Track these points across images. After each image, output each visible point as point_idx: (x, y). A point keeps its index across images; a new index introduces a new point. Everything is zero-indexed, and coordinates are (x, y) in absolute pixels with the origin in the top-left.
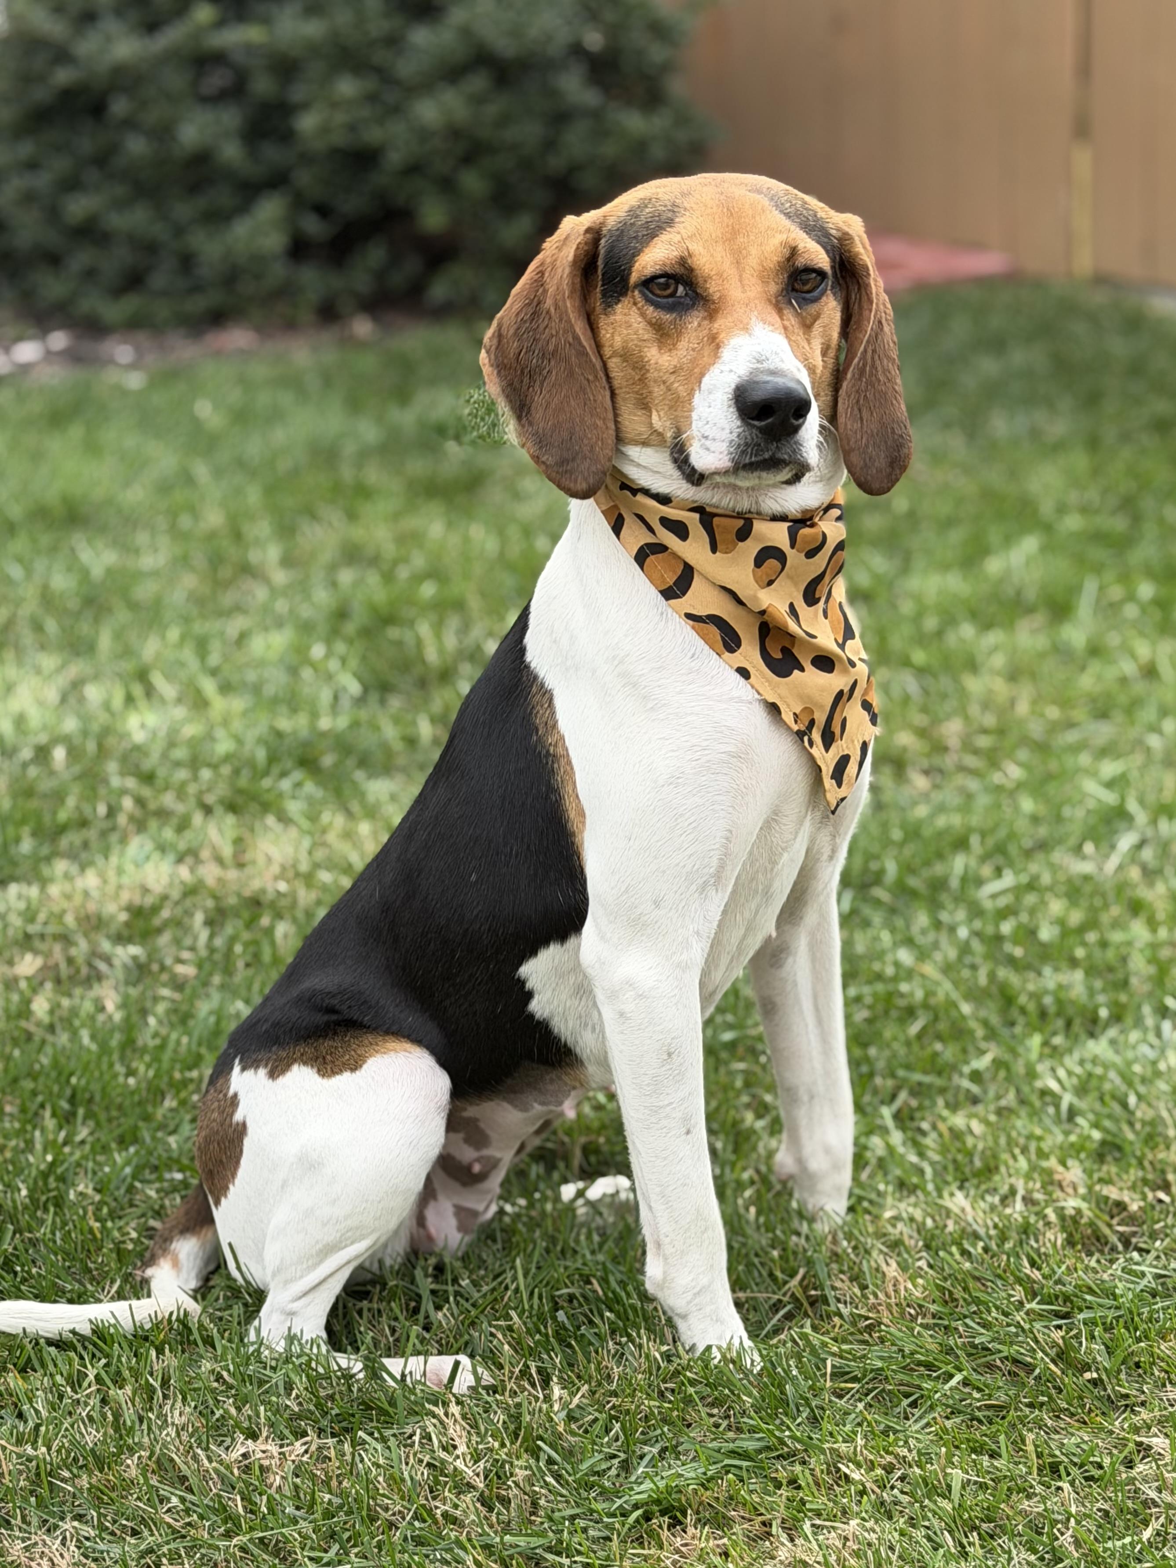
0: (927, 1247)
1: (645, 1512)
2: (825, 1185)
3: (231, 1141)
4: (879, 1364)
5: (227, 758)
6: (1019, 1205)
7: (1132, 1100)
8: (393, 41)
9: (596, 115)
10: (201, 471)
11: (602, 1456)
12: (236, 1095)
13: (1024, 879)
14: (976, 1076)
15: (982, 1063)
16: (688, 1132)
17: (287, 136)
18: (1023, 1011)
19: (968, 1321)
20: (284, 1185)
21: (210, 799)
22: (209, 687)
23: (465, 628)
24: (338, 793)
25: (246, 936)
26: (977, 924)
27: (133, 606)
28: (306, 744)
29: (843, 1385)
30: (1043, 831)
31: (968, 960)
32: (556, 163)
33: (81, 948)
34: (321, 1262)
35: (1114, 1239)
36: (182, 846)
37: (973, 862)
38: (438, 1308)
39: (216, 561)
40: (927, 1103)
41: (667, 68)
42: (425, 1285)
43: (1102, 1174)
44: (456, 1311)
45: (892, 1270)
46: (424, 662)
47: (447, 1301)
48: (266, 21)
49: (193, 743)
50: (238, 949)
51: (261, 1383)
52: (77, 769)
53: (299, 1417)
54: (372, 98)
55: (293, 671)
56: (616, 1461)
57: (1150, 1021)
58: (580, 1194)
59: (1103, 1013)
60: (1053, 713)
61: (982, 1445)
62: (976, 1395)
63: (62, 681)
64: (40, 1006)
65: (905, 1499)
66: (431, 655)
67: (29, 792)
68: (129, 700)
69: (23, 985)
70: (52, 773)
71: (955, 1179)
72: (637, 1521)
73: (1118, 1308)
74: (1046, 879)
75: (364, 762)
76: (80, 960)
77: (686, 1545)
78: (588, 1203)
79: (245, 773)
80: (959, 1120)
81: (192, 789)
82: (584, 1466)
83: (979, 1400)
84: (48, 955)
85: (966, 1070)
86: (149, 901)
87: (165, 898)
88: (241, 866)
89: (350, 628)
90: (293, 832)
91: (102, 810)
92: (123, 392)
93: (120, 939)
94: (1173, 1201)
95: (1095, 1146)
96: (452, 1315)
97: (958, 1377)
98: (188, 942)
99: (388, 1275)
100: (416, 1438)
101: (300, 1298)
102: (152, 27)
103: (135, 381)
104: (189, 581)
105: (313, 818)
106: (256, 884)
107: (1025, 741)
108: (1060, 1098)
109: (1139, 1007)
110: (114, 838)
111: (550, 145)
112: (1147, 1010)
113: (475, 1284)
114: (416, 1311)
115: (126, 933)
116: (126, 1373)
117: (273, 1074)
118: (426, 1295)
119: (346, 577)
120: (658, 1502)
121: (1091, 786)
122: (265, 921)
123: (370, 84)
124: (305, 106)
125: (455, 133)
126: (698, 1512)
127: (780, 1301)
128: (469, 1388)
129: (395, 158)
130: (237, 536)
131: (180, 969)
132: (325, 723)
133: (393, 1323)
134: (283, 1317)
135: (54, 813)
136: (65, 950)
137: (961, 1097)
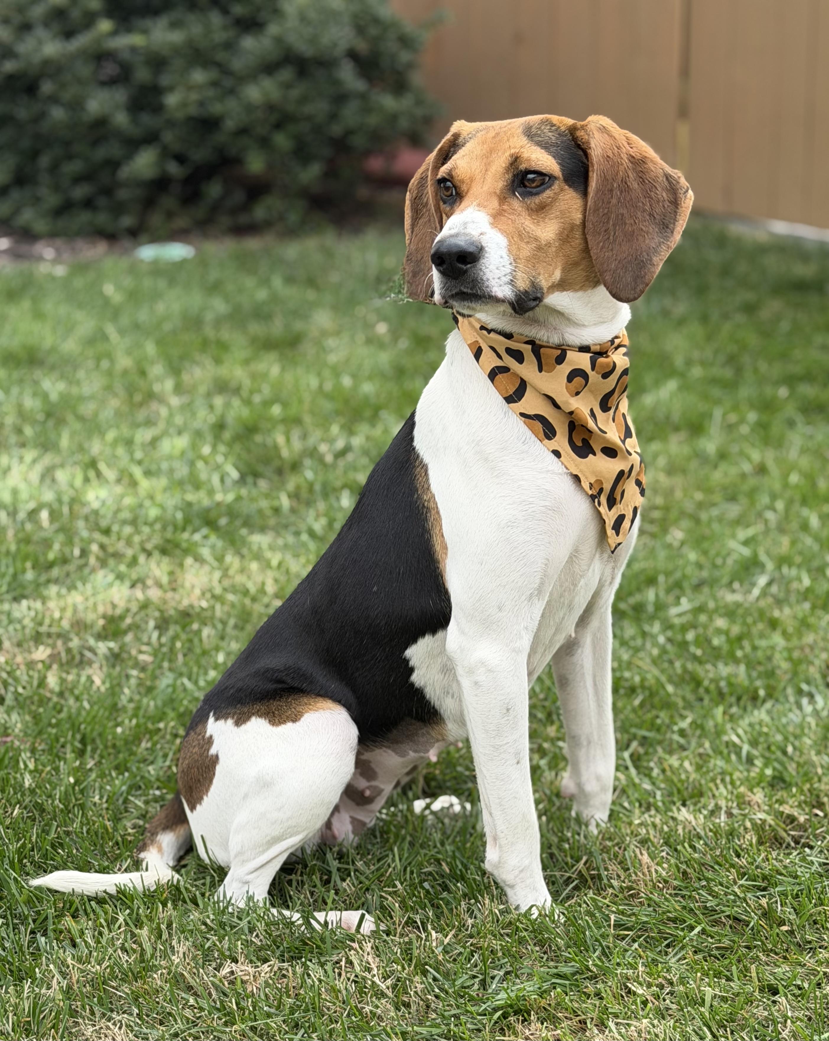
0: (667, 843)
1: (504, 1013)
2: (595, 801)
3: (208, 767)
4: (645, 919)
5: (157, 519)
6: (723, 817)
7: (790, 749)
8: (229, 46)
9: (363, 97)
10: (111, 330)
11: (467, 977)
12: (211, 737)
13: (697, 604)
14: (682, 733)
15: (684, 724)
16: (518, 763)
17: (158, 108)
18: (707, 691)
19: (701, 891)
20: (245, 797)
21: (149, 546)
22: (137, 472)
23: (304, 437)
24: (233, 542)
25: (184, 636)
26: (669, 633)
27: (81, 418)
28: (208, 510)
29: (622, 932)
30: (705, 574)
31: (665, 657)
32: (336, 130)
33: (75, 643)
34: (268, 849)
35: (789, 839)
36: (134, 576)
37: (662, 594)
38: (343, 880)
39: (131, 390)
40: (651, 750)
41: (410, 66)
42: (334, 864)
43: (777, 797)
44: (356, 883)
45: (645, 858)
46: (280, 457)
47: (349, 875)
48: (145, 32)
49: (132, 509)
50: (178, 645)
51: (232, 927)
52: (56, 525)
53: (260, 949)
54: (214, 84)
55: (192, 464)
56: (477, 980)
57: (792, 699)
58: (428, 807)
59: (762, 693)
60: (699, 496)
61: (720, 973)
62: (710, 940)
63: (39, 468)
64: (52, 681)
65: (674, 1007)
66: (285, 453)
67: (27, 540)
68: (87, 480)
69: (40, 666)
70: (41, 528)
71: (679, 800)
72: (499, 1018)
73: (799, 884)
74: (711, 605)
75: (248, 523)
76: (75, 652)
77: (532, 1034)
78: (433, 813)
79: (170, 529)
80: (674, 761)
81: (137, 539)
82: (458, 982)
83: (713, 944)
84: (54, 646)
85: (676, 728)
86: (118, 612)
87: (128, 610)
88: (174, 590)
89: (227, 435)
90: (207, 568)
91: (77, 552)
92: (53, 278)
93: (100, 637)
94: (826, 816)
95: (769, 779)
96: (353, 884)
97: (698, 929)
98: (145, 639)
99: (308, 859)
100: (343, 963)
101: (252, 872)
102: (69, 34)
103: (60, 271)
104: (114, 403)
105: (220, 559)
106: (186, 602)
107: (683, 514)
108: (741, 748)
109: (785, 689)
110: (86, 571)
111: (334, 117)
112: (790, 691)
113: (367, 864)
114: (328, 882)
115: (103, 634)
116: (145, 920)
117: (238, 723)
118: (334, 871)
119: (218, 401)
120: (511, 1006)
121: (732, 544)
122: (195, 626)
123: (213, 74)
124: (171, 89)
125: (271, 107)
126: (537, 1014)
127: (570, 878)
128: (372, 931)
129: (230, 124)
130: (143, 373)
131: (142, 657)
132: (219, 497)
133: (313, 889)
134: (240, 885)
135: (45, 554)
136: (65, 643)
137: (675, 746)
